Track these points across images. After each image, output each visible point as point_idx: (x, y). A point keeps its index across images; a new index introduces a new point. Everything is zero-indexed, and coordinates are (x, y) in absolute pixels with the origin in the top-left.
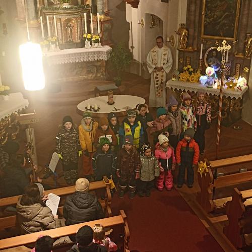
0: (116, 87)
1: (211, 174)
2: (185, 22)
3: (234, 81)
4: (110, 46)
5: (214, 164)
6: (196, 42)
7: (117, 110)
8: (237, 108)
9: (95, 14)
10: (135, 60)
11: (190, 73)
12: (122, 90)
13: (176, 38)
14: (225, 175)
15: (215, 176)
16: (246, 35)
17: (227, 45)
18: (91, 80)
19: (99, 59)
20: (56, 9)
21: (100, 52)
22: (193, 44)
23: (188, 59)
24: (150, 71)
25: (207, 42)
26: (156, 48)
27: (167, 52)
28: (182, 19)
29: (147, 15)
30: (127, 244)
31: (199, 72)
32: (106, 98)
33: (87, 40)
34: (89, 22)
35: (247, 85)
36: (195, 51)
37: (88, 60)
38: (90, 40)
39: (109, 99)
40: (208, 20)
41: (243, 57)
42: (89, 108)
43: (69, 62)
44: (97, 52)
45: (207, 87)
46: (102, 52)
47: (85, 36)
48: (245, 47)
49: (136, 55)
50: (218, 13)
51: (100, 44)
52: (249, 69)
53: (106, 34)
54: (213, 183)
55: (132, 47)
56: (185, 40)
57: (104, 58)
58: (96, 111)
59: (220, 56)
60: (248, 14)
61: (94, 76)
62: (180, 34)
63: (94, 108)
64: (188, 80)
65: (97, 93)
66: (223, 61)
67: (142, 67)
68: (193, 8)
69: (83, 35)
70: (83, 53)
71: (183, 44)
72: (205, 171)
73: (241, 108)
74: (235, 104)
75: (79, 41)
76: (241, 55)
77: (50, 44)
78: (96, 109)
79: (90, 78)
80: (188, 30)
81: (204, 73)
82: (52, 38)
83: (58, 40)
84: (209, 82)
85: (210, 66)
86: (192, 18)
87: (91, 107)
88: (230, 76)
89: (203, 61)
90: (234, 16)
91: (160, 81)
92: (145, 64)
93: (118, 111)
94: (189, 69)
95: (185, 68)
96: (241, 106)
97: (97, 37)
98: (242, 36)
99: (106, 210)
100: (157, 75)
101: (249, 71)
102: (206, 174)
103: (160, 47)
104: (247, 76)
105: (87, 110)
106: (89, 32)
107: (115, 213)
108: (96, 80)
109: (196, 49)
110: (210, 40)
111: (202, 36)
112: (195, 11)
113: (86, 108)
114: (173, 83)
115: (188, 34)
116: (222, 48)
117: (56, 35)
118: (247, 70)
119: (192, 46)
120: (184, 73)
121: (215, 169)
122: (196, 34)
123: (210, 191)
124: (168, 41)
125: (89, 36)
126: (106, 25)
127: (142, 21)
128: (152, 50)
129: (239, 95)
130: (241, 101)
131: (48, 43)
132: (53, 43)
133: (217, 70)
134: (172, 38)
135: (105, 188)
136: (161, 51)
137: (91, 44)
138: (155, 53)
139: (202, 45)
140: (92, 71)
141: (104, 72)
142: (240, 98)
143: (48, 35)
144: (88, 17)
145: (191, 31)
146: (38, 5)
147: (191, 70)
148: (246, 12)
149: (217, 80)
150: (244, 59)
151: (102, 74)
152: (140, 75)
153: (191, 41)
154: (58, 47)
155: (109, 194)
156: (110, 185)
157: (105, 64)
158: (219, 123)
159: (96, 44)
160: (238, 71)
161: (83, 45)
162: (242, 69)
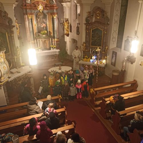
0: (62, 64)
1: (95, 93)
2: (85, 41)
3: (102, 61)
4: (60, 50)
5: (96, 89)
6: (89, 48)
8: (103, 70)
9: (54, 39)
10: (68, 54)
11: (87, 59)
12: (64, 65)
13: (82, 47)
14: (99, 93)
15: (96, 94)
17: (99, 49)
19: (56, 54)
20: (41, 37)
22: (88, 49)
23: (86, 54)
24: (73, 58)
26: (75, 50)
27: (79, 52)
28: (84, 40)
29: (72, 39)
30: (66, 118)
32: (58, 67)
34: (52, 41)
35: (106, 62)
36: (89, 51)
37: (52, 54)
38: (53, 47)
40: (93, 41)
42: (52, 71)
43: (45, 55)
44: (55, 52)
45: (93, 63)
46: (57, 52)
49: (69, 52)
50: (96, 38)
52: (107, 57)
53: (58, 45)
54: (95, 96)
55: (67, 50)
56: (85, 47)
57: (58, 54)
58: (55, 72)
59: (97, 53)
60: (106, 38)
61: (54, 60)
62: (83, 45)
64: (86, 61)
65: (55, 66)
66: (98, 54)
68: (87, 37)
69: (50, 46)
70: (50, 52)
71: (84, 49)
74: (102, 69)
76: (104, 52)
80: (86, 44)
81: (91, 58)
83: (42, 48)
85: (93, 56)
86: (87, 40)
88: (100, 59)
89: (91, 54)
90: (101, 39)
92: (71, 56)
95: (85, 57)
97: (55, 47)
98: (104, 46)
99: (59, 106)
102: (93, 93)
104: (106, 59)
106: (52, 45)
107: (62, 107)
110: (93, 47)
111: (91, 46)
112: (88, 38)
114: (81, 62)
116: (97, 50)
117: (41, 46)
121: (96, 91)
122: (89, 45)
123: (94, 99)
125: (52, 46)
126: (58, 42)
127: (70, 41)
129: (103, 66)
130: (104, 68)
131: (38, 49)
132: (40, 48)
134: (81, 47)
135: (58, 99)
137: (53, 49)
139: (91, 49)
140: (53, 58)
141: (57, 58)
143: (38, 46)
144: (52, 40)
145: (87, 44)
146: (34, 36)
148: (105, 38)
149: (96, 61)
150: (105, 54)
152: (70, 59)
154: (41, 50)
155: (60, 100)
156: (60, 97)
157: (58, 56)
158: (97, 75)
159: (55, 49)
160: (103, 58)
161: (50, 49)
162: (104, 57)
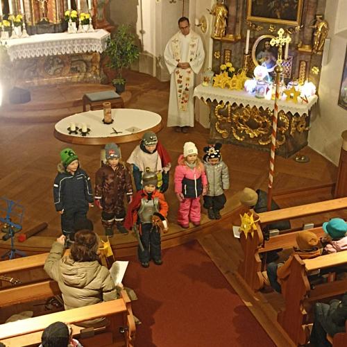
0: (117, 95)
1: (260, 234)
3: (297, 88)
4: (108, 31)
7: (117, 133)
8: (301, 129)
10: (146, 52)
11: (230, 75)
13: (210, 19)
16: (315, 18)
17: (285, 36)
18: (78, 83)
19: (89, 51)
21: (91, 39)
22: (234, 29)
23: (228, 53)
24: (171, 70)
25: (256, 27)
26: (179, 36)
27: (196, 42)
31: (244, 73)
32: (100, 113)
33: (70, 20)
35: (317, 93)
36: (239, 40)
37: (72, 52)
38: (75, 20)
39: (105, 115)
41: (310, 51)
42: (73, 129)
43: (42, 55)
44: (87, 39)
45: (256, 97)
46: (95, 39)
47: (67, 13)
48: (313, 36)
49: (149, 44)
51: (91, 26)
52: (320, 69)
53: (101, 11)
54: (263, 247)
55: (142, 32)
56: (222, 24)
57: (99, 48)
58: (84, 134)
59: (274, 51)
61: (82, 76)
62: (215, 14)
63: (81, 130)
64: (227, 86)
65: (86, 104)
66: (279, 61)
67: (157, 62)
69: (64, 12)
70: (65, 41)
71: (220, 29)
72: (252, 228)
73: (307, 129)
74: (298, 123)
75: (59, 21)
76: (307, 48)
77: (13, 25)
78: (85, 130)
79: (75, 81)
80: (227, 8)
81: (250, 75)
82: (16, 16)
83: (26, 21)
84: (259, 89)
85: (260, 64)
87: (77, 128)
88: (291, 80)
89: (250, 57)
91: (184, 87)
92: (161, 59)
93: (119, 135)
94: (228, 68)
95: (223, 67)
96: (307, 125)
97: (87, 16)
98: (309, 18)
100: (181, 77)
101: (319, 73)
102: (252, 234)
103: (185, 33)
104: (317, 79)
105: (71, 132)
106: (74, 7)
108: (86, 82)
109: (239, 38)
110: (262, 23)
111: (249, 17)
113: (69, 129)
114: (204, 91)
115: (228, 15)
116: (278, 42)
117: (22, 12)
118: (315, 71)
119: (234, 34)
120: (221, 74)
122: (240, 15)
123: (258, 259)
124: (197, 23)
128: (173, 39)
129: (303, 109)
130: (307, 119)
131: (9, 25)
132: (17, 24)
133: (272, 70)
134: (203, 20)
136: (187, 39)
137: (77, 26)
138: (177, 43)
139: (249, 32)
140: (79, 69)
141: (97, 71)
142: (305, 114)
143: (8, 11)
145: (233, 10)
147: (232, 69)
149: (272, 86)
151: (95, 74)
152: (154, 75)
153: (231, 25)
154: (25, 31)
156: (106, 251)
157: (99, 58)
158: (273, 155)
159: (86, 27)
160: (302, 71)
161: (64, 28)
162: (308, 69)
